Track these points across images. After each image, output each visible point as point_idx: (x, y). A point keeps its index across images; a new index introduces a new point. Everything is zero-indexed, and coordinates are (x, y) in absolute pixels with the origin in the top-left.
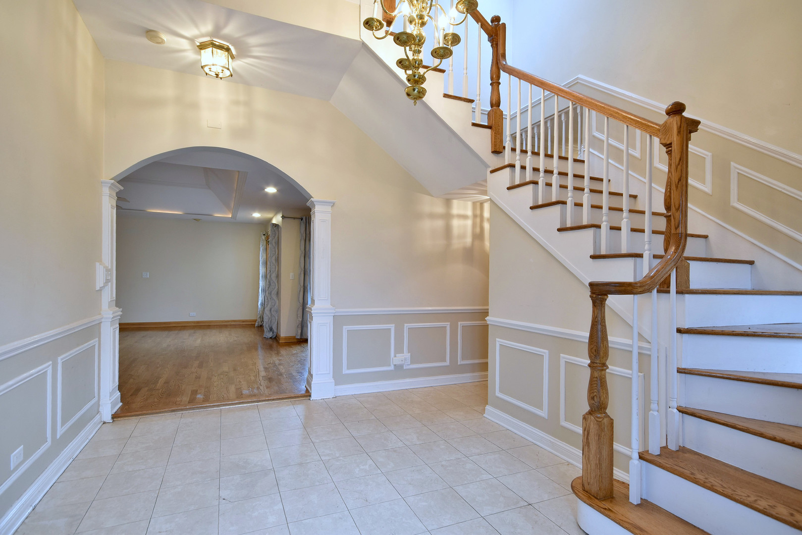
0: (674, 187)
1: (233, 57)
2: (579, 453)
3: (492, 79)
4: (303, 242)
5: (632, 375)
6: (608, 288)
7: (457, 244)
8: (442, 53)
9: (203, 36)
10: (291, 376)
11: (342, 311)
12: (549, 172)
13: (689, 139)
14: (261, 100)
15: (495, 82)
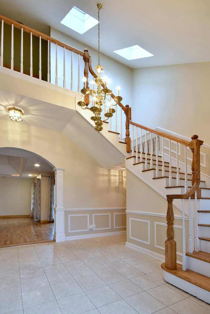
0: (195, 163)
1: (23, 114)
2: (164, 257)
3: (126, 126)
4: (50, 185)
5: (182, 228)
6: (174, 197)
7: (113, 185)
8: (109, 115)
9: (10, 105)
10: (46, 234)
11: (68, 209)
12: (149, 159)
13: (200, 147)
14: (34, 131)
15: (127, 128)
